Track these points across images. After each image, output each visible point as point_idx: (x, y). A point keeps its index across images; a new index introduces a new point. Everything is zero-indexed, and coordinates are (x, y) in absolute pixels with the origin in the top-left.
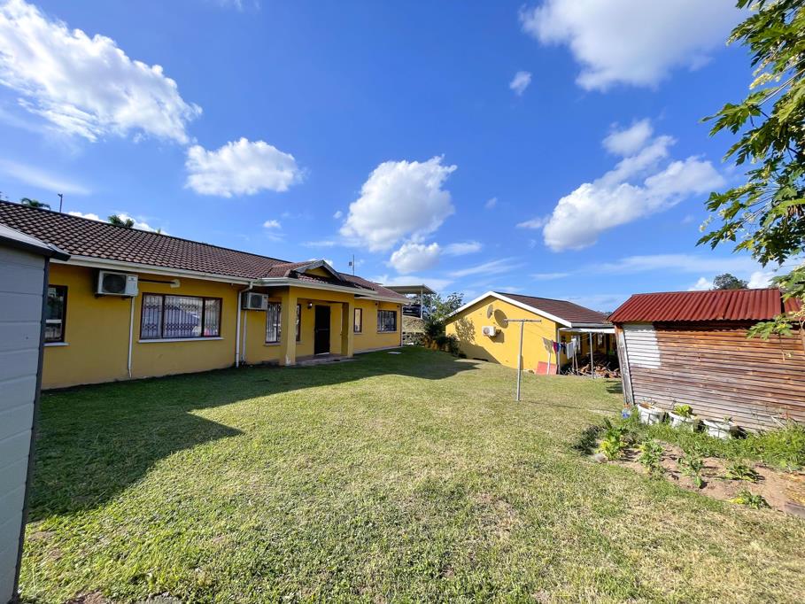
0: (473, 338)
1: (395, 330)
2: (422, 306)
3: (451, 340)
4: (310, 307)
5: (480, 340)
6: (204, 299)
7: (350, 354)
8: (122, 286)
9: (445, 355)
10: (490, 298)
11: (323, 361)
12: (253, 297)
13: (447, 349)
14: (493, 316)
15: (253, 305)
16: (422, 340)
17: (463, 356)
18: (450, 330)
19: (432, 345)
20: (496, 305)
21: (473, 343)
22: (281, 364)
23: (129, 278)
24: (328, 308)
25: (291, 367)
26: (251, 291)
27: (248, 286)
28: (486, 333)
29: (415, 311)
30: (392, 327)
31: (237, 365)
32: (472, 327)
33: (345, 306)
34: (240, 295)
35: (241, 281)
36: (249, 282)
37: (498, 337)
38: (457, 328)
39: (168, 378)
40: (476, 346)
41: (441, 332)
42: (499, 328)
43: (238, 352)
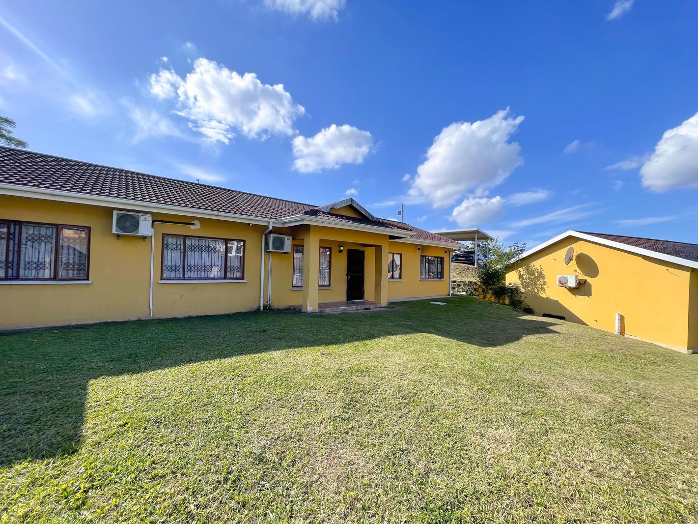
0: (543, 289)
1: (442, 277)
2: (477, 253)
3: (513, 292)
4: (340, 251)
5: (553, 292)
6: (226, 241)
7: (384, 303)
8: (136, 225)
9: (504, 309)
10: (571, 239)
11: (351, 309)
12: (275, 239)
13: (507, 301)
14: (573, 262)
15: (275, 247)
16: (475, 290)
17: (529, 311)
18: (511, 279)
19: (489, 296)
20: (577, 248)
21: (543, 295)
22: (303, 310)
23: (142, 217)
24: (363, 252)
25: (313, 315)
26: (271, 232)
27: (268, 227)
28: (562, 283)
29: (468, 258)
30: (440, 275)
31: (262, 309)
32: (541, 275)
33: (379, 248)
34: (264, 236)
35: (261, 221)
36: (269, 223)
37: (581, 288)
38: (521, 277)
39: (189, 319)
40: (548, 299)
41: (499, 281)
42: (582, 277)
43: (262, 295)
